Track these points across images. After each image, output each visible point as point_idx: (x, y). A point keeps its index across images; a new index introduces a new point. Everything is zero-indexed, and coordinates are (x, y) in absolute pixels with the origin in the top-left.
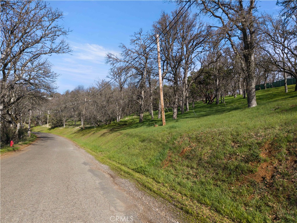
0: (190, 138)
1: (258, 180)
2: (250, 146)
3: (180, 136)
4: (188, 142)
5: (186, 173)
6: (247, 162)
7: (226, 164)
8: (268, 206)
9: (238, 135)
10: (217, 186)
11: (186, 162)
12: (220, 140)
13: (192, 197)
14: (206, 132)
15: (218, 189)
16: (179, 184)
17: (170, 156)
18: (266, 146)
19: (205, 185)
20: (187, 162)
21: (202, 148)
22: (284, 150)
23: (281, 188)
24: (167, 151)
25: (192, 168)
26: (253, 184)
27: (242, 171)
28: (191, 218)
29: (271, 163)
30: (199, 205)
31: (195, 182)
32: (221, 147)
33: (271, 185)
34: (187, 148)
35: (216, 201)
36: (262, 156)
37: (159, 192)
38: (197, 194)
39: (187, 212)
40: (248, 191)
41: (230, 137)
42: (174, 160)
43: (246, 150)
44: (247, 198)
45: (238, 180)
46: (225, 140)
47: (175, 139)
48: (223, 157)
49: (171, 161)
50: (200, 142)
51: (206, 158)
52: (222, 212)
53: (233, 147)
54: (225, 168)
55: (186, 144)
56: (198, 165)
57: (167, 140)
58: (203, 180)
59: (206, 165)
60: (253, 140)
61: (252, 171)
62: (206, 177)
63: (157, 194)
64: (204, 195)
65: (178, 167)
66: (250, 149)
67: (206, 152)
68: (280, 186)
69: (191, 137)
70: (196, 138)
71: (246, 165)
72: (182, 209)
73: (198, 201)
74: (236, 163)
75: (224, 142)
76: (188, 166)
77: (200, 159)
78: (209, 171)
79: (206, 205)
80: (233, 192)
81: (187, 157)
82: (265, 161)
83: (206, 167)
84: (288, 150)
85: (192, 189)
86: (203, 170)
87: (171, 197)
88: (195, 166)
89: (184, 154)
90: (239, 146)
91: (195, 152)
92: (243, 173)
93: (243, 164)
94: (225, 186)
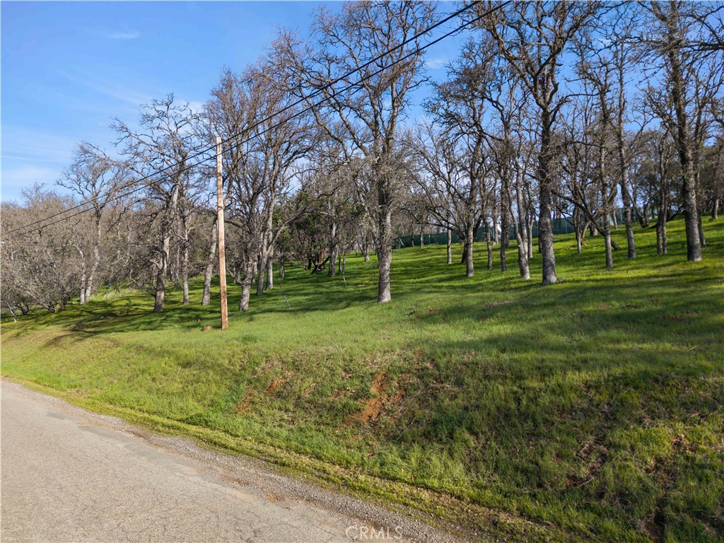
0: (283, 362)
1: (364, 419)
2: (362, 377)
3: (265, 359)
4: (280, 370)
5: (278, 419)
6: (356, 399)
7: (333, 403)
8: (368, 445)
9: (351, 361)
10: (320, 431)
11: (277, 403)
12: (329, 368)
13: (288, 449)
14: (309, 354)
15: (321, 435)
16: (268, 434)
17: (250, 395)
18: (379, 378)
19: (305, 432)
20: (279, 403)
21: (302, 380)
22: (395, 383)
23: (383, 426)
24: (243, 386)
25: (287, 411)
26: (358, 424)
27: (349, 410)
28: (288, 469)
29: (380, 400)
30: (298, 455)
31: (291, 430)
32: (328, 378)
33: (375, 424)
34: (278, 381)
35: (317, 448)
36: (373, 390)
37: (240, 448)
38: (294, 443)
39: (283, 465)
40: (352, 432)
41: (341, 363)
42: (257, 400)
43: (357, 383)
44: (351, 441)
45: (343, 421)
46: (334, 368)
47: (257, 365)
48: (329, 394)
49: (253, 403)
50: (299, 369)
51: (307, 396)
52: (323, 457)
53: (343, 378)
54: (331, 408)
55: (276, 373)
56: (296, 405)
57: (241, 366)
58: (302, 426)
59: (307, 405)
60: (367, 369)
61: (359, 410)
62: (306, 421)
63: (237, 451)
64: (303, 444)
65: (265, 411)
66: (362, 382)
67: (306, 386)
68: (383, 424)
69: (285, 360)
70: (294, 363)
71: (355, 402)
72: (276, 463)
73: (296, 452)
74: (344, 401)
75: (333, 370)
76: (280, 409)
77: (299, 398)
78: (310, 413)
79: (306, 453)
80: (337, 436)
81: (279, 395)
82: (375, 397)
83: (307, 408)
84: (399, 384)
85: (288, 439)
86: (302, 413)
87: (259, 452)
88: (291, 408)
89: (274, 390)
90: (350, 377)
91: (291, 387)
92: (350, 413)
93: (351, 402)
94: (328, 430)
